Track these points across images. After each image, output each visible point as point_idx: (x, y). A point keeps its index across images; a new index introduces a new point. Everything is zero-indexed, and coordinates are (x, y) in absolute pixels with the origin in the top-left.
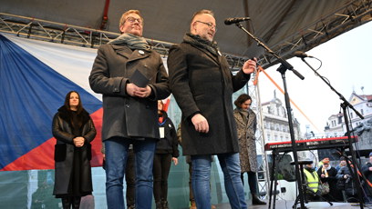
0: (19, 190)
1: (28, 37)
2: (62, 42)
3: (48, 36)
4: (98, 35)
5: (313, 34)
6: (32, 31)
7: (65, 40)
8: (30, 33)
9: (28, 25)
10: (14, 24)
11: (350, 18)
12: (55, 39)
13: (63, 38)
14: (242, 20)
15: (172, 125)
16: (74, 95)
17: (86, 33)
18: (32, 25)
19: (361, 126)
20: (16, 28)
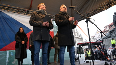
0: (4, 57)
1: (7, 11)
2: (18, 13)
3: (13, 11)
4: (29, 11)
5: (90, 13)
6: (9, 9)
7: (19, 12)
8: (8, 10)
9: (7, 8)
10: (3, 7)
11: (100, 9)
12: (16, 12)
13: (18, 12)
14: (74, 7)
15: (51, 38)
16: (21, 28)
17: (25, 11)
18: (8, 7)
19: (100, 39)
20: (4, 8)
